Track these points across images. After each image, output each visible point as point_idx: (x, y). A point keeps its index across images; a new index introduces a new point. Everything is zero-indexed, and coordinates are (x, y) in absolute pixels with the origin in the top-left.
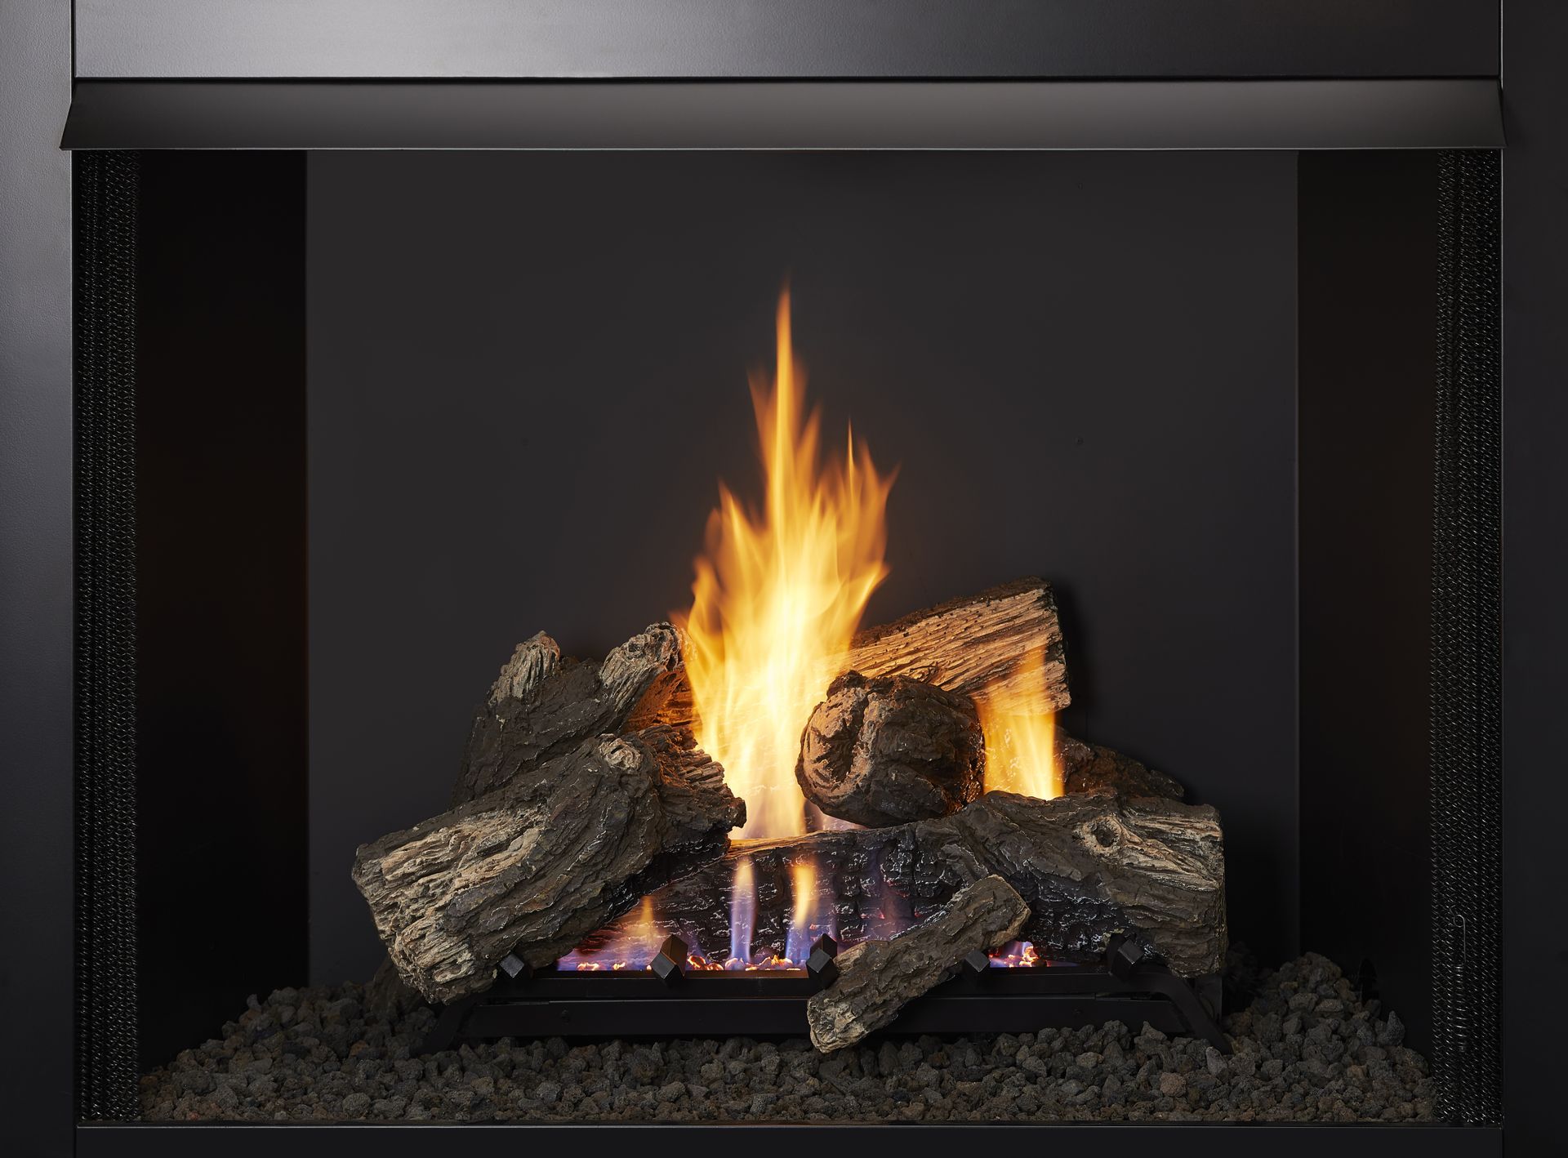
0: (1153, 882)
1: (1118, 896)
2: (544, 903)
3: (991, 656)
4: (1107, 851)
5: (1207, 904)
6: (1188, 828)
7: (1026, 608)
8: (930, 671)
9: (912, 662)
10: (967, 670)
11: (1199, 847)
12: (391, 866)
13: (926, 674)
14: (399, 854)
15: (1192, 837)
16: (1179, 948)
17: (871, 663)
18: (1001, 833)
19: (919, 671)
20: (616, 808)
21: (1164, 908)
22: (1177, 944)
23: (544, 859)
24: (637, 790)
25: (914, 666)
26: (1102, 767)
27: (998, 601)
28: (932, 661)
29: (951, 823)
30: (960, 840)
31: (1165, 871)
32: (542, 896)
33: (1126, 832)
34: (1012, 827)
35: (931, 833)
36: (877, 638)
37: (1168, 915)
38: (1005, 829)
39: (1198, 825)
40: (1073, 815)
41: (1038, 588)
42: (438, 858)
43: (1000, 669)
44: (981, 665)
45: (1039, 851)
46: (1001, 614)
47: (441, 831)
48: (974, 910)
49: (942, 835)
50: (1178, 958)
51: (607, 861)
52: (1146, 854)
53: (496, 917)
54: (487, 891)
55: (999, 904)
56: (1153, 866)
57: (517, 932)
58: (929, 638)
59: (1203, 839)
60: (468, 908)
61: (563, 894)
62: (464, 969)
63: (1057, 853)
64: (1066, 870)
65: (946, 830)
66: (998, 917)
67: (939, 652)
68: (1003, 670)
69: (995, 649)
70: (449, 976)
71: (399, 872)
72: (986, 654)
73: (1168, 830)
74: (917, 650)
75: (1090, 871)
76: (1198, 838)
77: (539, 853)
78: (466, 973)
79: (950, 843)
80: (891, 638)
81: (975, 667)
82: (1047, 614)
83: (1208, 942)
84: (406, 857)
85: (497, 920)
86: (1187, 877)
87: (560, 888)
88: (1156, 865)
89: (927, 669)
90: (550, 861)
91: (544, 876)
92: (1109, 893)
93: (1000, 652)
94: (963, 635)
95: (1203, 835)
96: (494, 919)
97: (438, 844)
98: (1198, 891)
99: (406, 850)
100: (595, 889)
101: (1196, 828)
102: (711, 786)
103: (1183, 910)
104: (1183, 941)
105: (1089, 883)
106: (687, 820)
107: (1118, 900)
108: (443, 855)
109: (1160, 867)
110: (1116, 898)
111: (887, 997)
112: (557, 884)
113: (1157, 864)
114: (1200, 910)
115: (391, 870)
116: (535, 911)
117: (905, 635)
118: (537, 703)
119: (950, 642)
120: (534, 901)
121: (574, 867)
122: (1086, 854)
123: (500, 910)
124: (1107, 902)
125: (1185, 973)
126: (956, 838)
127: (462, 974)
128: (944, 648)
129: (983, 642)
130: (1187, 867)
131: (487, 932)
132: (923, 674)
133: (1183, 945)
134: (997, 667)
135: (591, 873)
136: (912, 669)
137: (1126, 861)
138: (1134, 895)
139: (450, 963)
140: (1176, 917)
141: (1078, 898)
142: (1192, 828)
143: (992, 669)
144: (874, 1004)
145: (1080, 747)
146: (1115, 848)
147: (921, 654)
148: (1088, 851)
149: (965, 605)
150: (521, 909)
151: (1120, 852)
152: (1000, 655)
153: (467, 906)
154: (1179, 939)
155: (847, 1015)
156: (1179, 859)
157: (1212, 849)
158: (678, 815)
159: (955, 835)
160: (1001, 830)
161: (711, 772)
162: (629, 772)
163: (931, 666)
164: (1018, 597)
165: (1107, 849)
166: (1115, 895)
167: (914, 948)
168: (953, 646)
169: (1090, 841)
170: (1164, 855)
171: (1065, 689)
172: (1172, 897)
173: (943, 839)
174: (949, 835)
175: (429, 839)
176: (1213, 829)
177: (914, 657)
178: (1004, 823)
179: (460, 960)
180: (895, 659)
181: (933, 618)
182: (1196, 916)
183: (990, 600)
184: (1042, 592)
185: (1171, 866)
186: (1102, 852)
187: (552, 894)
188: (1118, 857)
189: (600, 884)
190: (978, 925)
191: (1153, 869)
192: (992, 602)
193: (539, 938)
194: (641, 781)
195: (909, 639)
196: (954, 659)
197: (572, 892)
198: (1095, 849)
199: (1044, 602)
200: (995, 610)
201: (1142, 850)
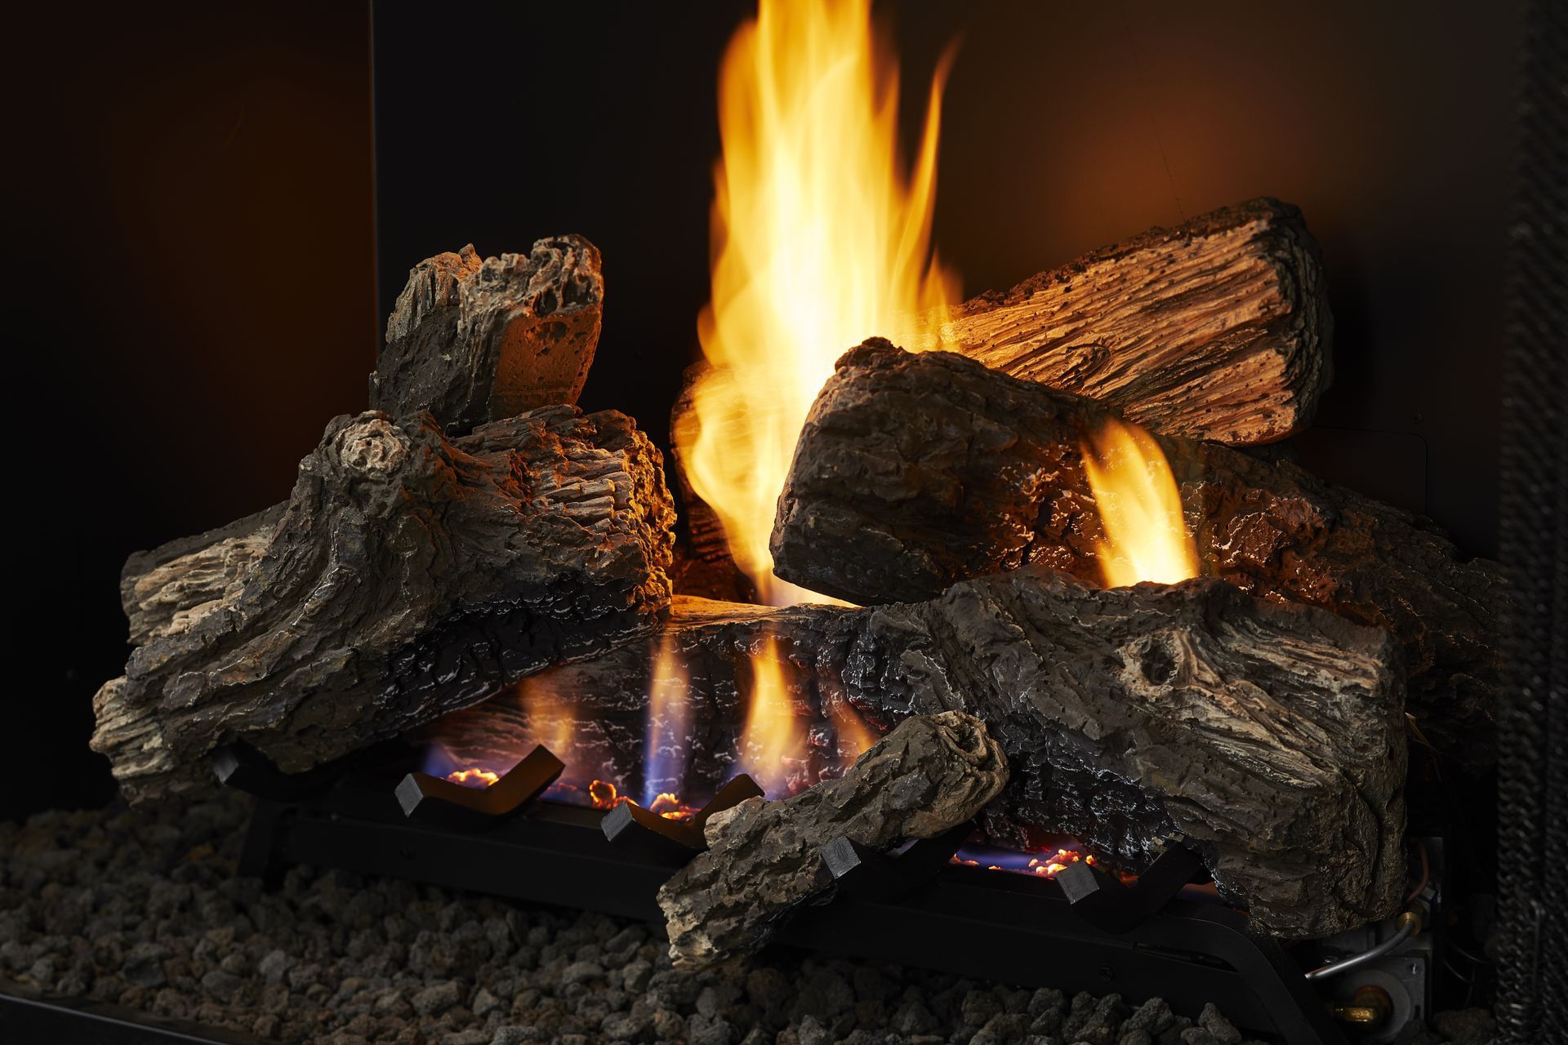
0: (1215, 758)
1: (1153, 776)
2: (253, 673)
3: (1178, 332)
4: (1152, 692)
5: (1292, 811)
6: (1324, 666)
7: (1236, 253)
8: (1095, 353)
9: (1069, 336)
10: (1144, 356)
11: (1337, 705)
12: (148, 589)
13: (1090, 357)
14: (163, 570)
15: (1326, 684)
16: (1255, 883)
17: (1015, 334)
18: (992, 642)
19: (1080, 351)
20: (344, 532)
21: (1222, 808)
22: (1253, 876)
23: (262, 604)
24: (383, 506)
25: (1073, 344)
26: (1350, 544)
27: (1201, 239)
28: (1098, 336)
29: (920, 614)
30: (929, 644)
31: (1247, 739)
32: (250, 662)
33: (1194, 661)
34: (1013, 631)
35: (889, 628)
36: (1029, 293)
37: (1231, 822)
38: (1000, 633)
39: (1341, 663)
40: (1122, 622)
41: (1259, 218)
42: (207, 584)
43: (1196, 358)
44: (1164, 346)
45: (1046, 678)
46: (1202, 260)
47: (225, 542)
48: (873, 768)
49: (905, 632)
50: (1257, 901)
51: (352, 618)
52: (1218, 705)
53: (182, 686)
54: (179, 644)
55: (911, 765)
56: (1230, 729)
57: (215, 714)
58: (1097, 297)
59: (1343, 690)
60: (147, 668)
61: (284, 663)
62: (155, 762)
63: (1071, 687)
64: (1076, 716)
65: (908, 624)
66: (905, 787)
67: (1108, 322)
68: (1200, 360)
69: (1184, 321)
70: (133, 769)
71: (154, 599)
72: (1171, 330)
73: (1285, 667)
74: (1080, 316)
75: (1117, 725)
76: (1335, 687)
77: (253, 594)
78: (159, 768)
79: (913, 648)
80: (1050, 292)
81: (1158, 349)
82: (1262, 264)
83: (1303, 879)
84: (169, 577)
85: (185, 691)
86: (1285, 755)
87: (278, 652)
88: (1234, 728)
89: (1089, 349)
90: (272, 608)
91: (264, 630)
92: (1139, 768)
93: (1191, 328)
94: (1142, 295)
95: (1346, 682)
96: (179, 689)
97: (214, 562)
98: (1288, 784)
99: (172, 567)
100: (337, 658)
101: (1336, 668)
102: (585, 512)
103: (1250, 816)
104: (1263, 871)
105: (1113, 743)
106: (503, 563)
107: (1154, 784)
108: (215, 580)
109: (1242, 733)
110: (1149, 779)
111: (741, 897)
112: (275, 645)
113: (1237, 726)
114: (1278, 821)
115: (147, 594)
116: (239, 685)
117: (1068, 290)
118: (408, 357)
119: (1124, 305)
120: (237, 668)
121: (302, 620)
122: (1120, 694)
123: (190, 677)
124: (1138, 783)
125: (1276, 930)
126: (922, 641)
127: (150, 768)
128: (1114, 316)
129: (1168, 309)
130: (1293, 739)
131: (171, 709)
132: (1086, 359)
133: (1262, 879)
134: (1193, 353)
135: (329, 633)
136: (1070, 348)
137: (1186, 714)
138: (1176, 777)
139: (134, 749)
140: (1242, 827)
141: (1098, 769)
142: (1331, 667)
143: (1183, 358)
144: (721, 906)
145: (1299, 504)
146: (1166, 688)
147: (1081, 324)
148: (1122, 689)
149: (1156, 243)
150: (217, 678)
151: (1176, 696)
152: (1191, 332)
153: (146, 664)
154: (1257, 866)
155: (689, 917)
156: (1282, 723)
157: (1362, 710)
158: (489, 553)
159: (922, 634)
160: (995, 634)
161: (597, 489)
162: (371, 476)
163: (1095, 344)
164: (1230, 234)
165: (1152, 689)
166: (1149, 772)
167: (786, 821)
168: (1127, 312)
169: (1131, 671)
170: (1249, 711)
171: (1291, 399)
172: (1235, 788)
173: (906, 639)
174: (913, 633)
175: (202, 554)
176: (1365, 674)
177: (1070, 327)
178: (999, 624)
179: (146, 747)
180: (1050, 328)
181: (1107, 262)
182: (1269, 830)
183: (1192, 235)
184: (1264, 225)
185: (1259, 732)
186: (1144, 693)
187: (266, 661)
188: (1172, 706)
189: (344, 652)
190: (880, 797)
191: (1228, 733)
192: (1195, 240)
193: (252, 727)
194: (386, 493)
195: (1070, 296)
196: (1127, 334)
197: (298, 662)
198: (1133, 687)
199: (1266, 243)
200: (1195, 254)
201: (1212, 697)
